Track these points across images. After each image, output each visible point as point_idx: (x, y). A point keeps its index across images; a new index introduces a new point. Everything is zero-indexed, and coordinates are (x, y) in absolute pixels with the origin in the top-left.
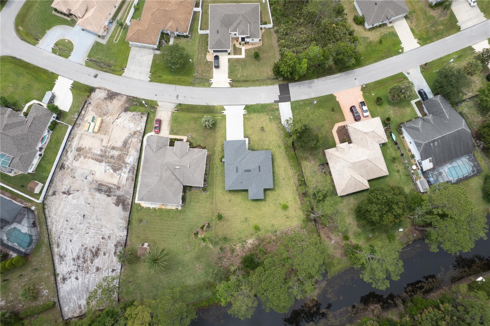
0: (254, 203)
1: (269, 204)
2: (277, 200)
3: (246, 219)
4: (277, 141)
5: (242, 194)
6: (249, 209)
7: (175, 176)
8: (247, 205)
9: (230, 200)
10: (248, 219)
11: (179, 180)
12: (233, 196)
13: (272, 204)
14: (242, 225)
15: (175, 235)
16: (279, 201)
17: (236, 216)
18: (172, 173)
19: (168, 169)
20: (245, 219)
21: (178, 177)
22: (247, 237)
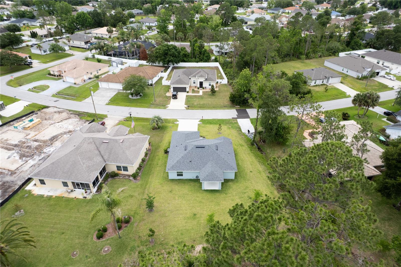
0: (209, 195)
1: (232, 197)
2: (245, 193)
3: (195, 215)
4: (238, 141)
5: (190, 185)
6: (200, 202)
7: (99, 151)
8: (197, 197)
9: (172, 190)
10: (197, 216)
11: (102, 157)
12: (177, 187)
13: (237, 197)
14: (186, 223)
15: (63, 233)
16: (247, 194)
17: (177, 210)
18: (96, 148)
19: (93, 143)
20: (192, 215)
21: (102, 153)
22: (194, 241)
